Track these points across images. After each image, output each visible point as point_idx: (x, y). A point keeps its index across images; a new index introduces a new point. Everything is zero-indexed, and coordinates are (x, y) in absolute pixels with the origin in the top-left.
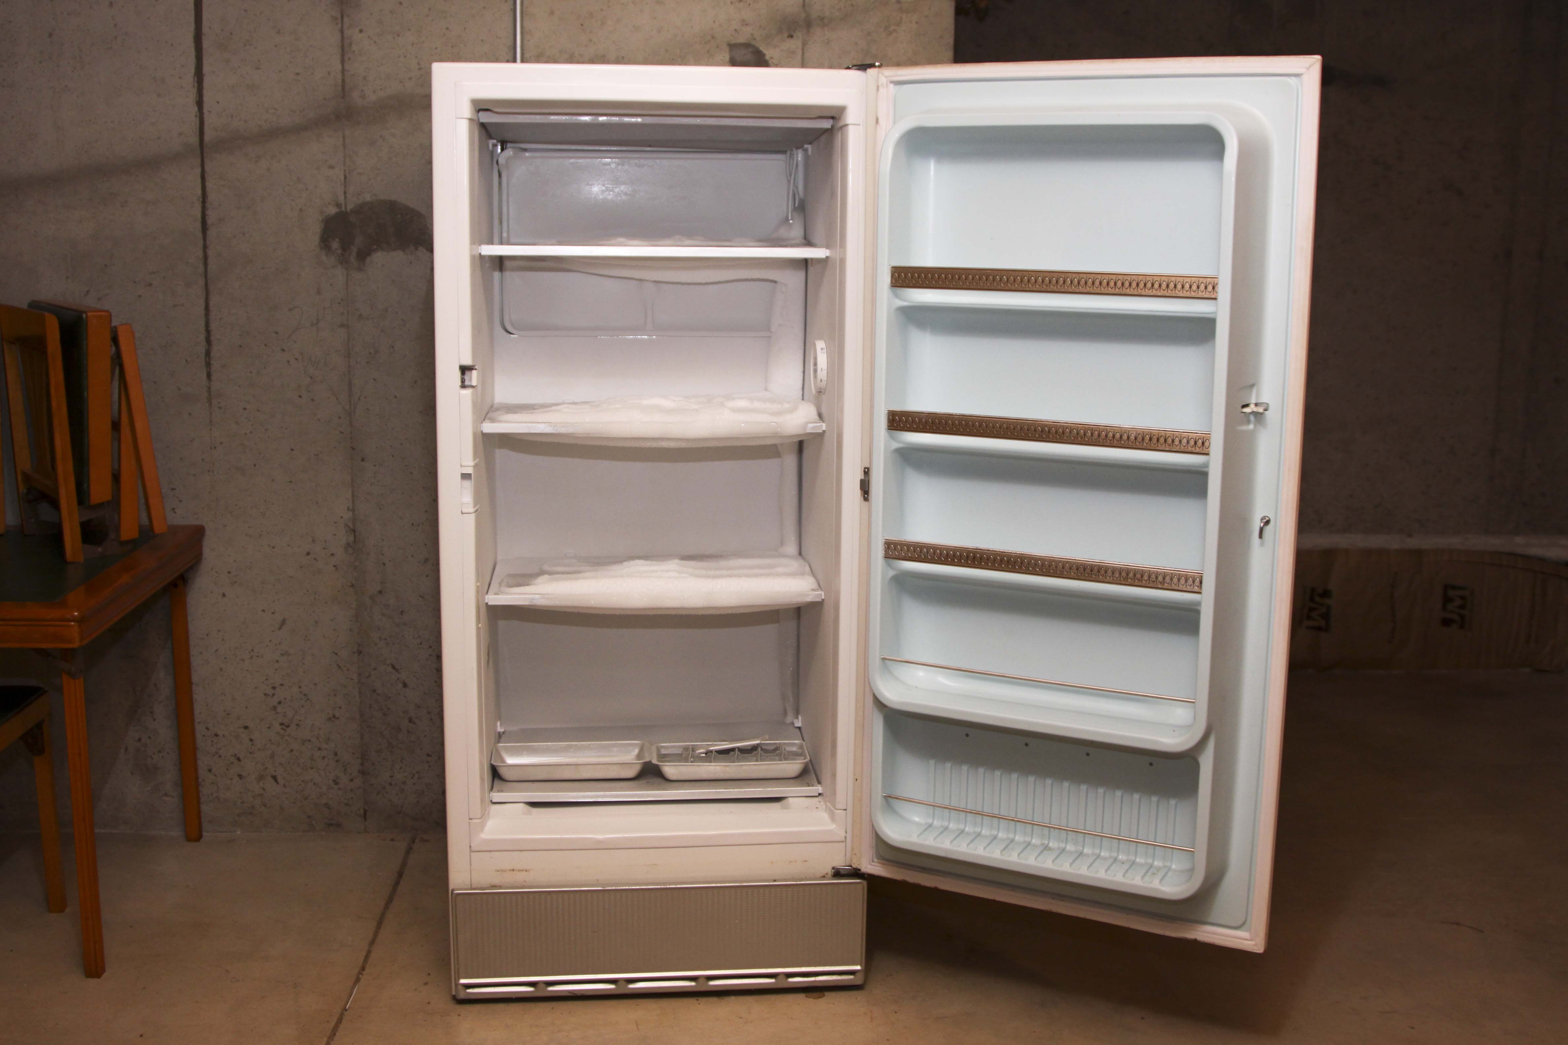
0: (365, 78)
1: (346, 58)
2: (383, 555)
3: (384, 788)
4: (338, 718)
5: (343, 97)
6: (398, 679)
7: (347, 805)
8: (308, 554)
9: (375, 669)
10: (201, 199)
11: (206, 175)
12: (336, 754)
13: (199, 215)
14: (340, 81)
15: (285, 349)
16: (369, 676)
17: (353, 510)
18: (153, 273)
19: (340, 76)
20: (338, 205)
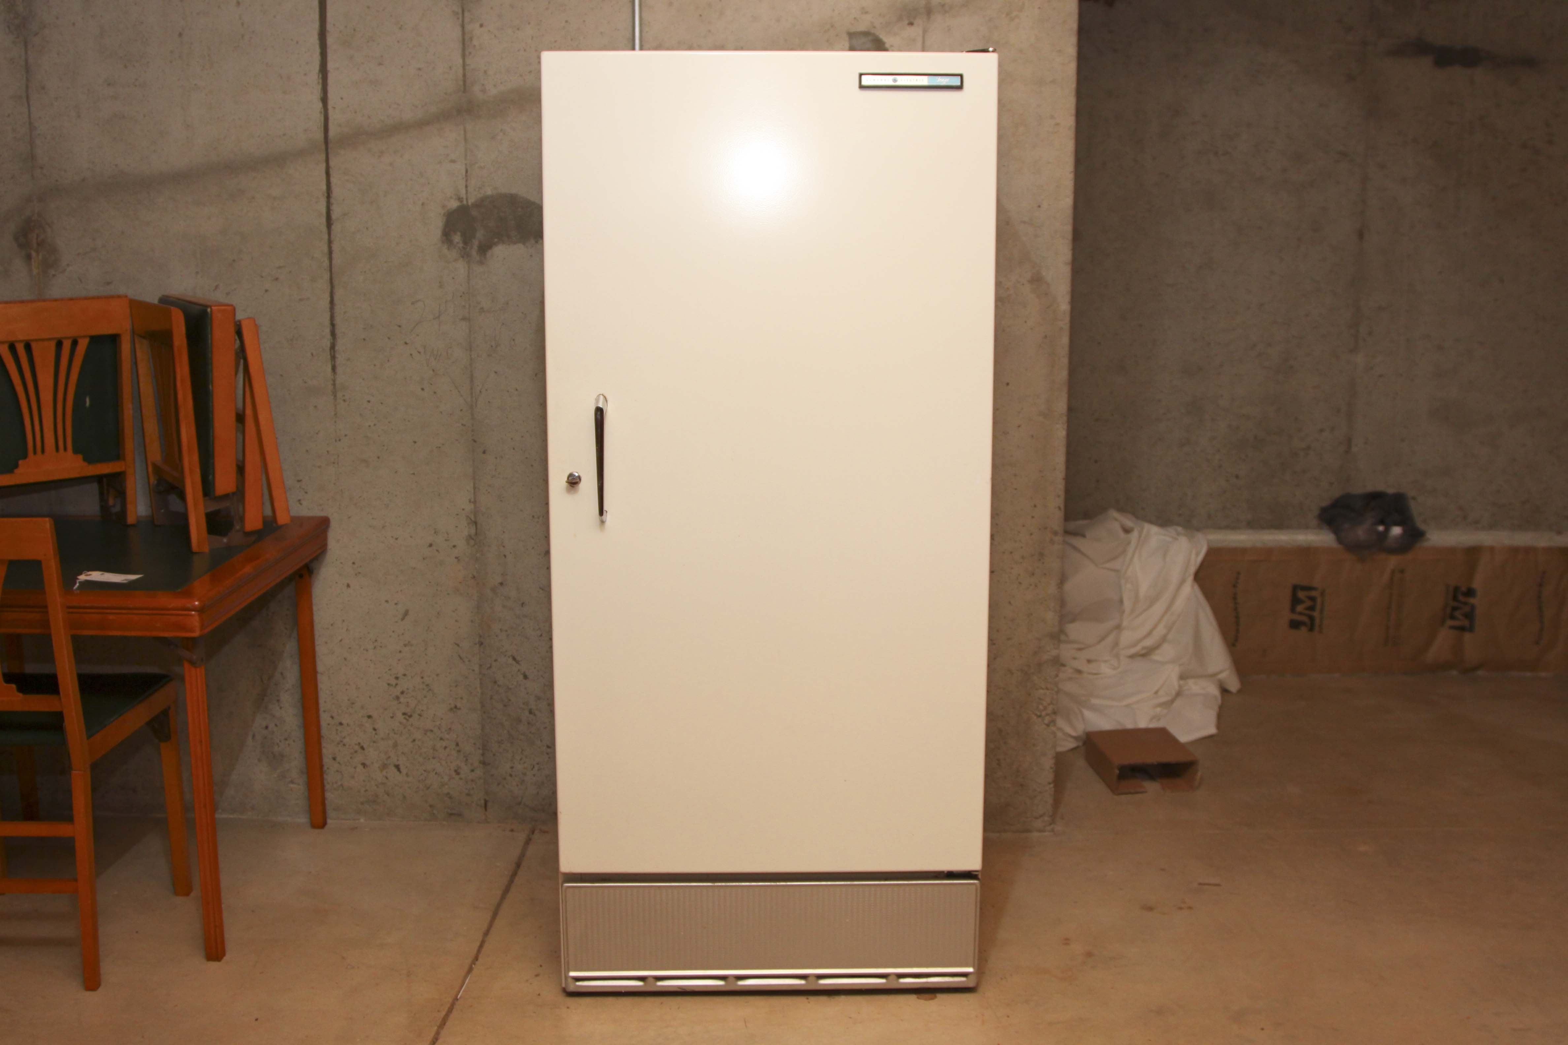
0: (485, 72)
1: (467, 53)
2: (504, 546)
3: (505, 779)
4: (460, 709)
5: (465, 91)
6: (519, 670)
7: (468, 795)
8: (431, 545)
9: (496, 661)
10: (326, 195)
11: (331, 170)
12: (457, 745)
13: (324, 211)
14: (461, 76)
15: (408, 342)
16: (490, 667)
17: (475, 502)
18: (280, 267)
19: (461, 71)
20: (460, 199)
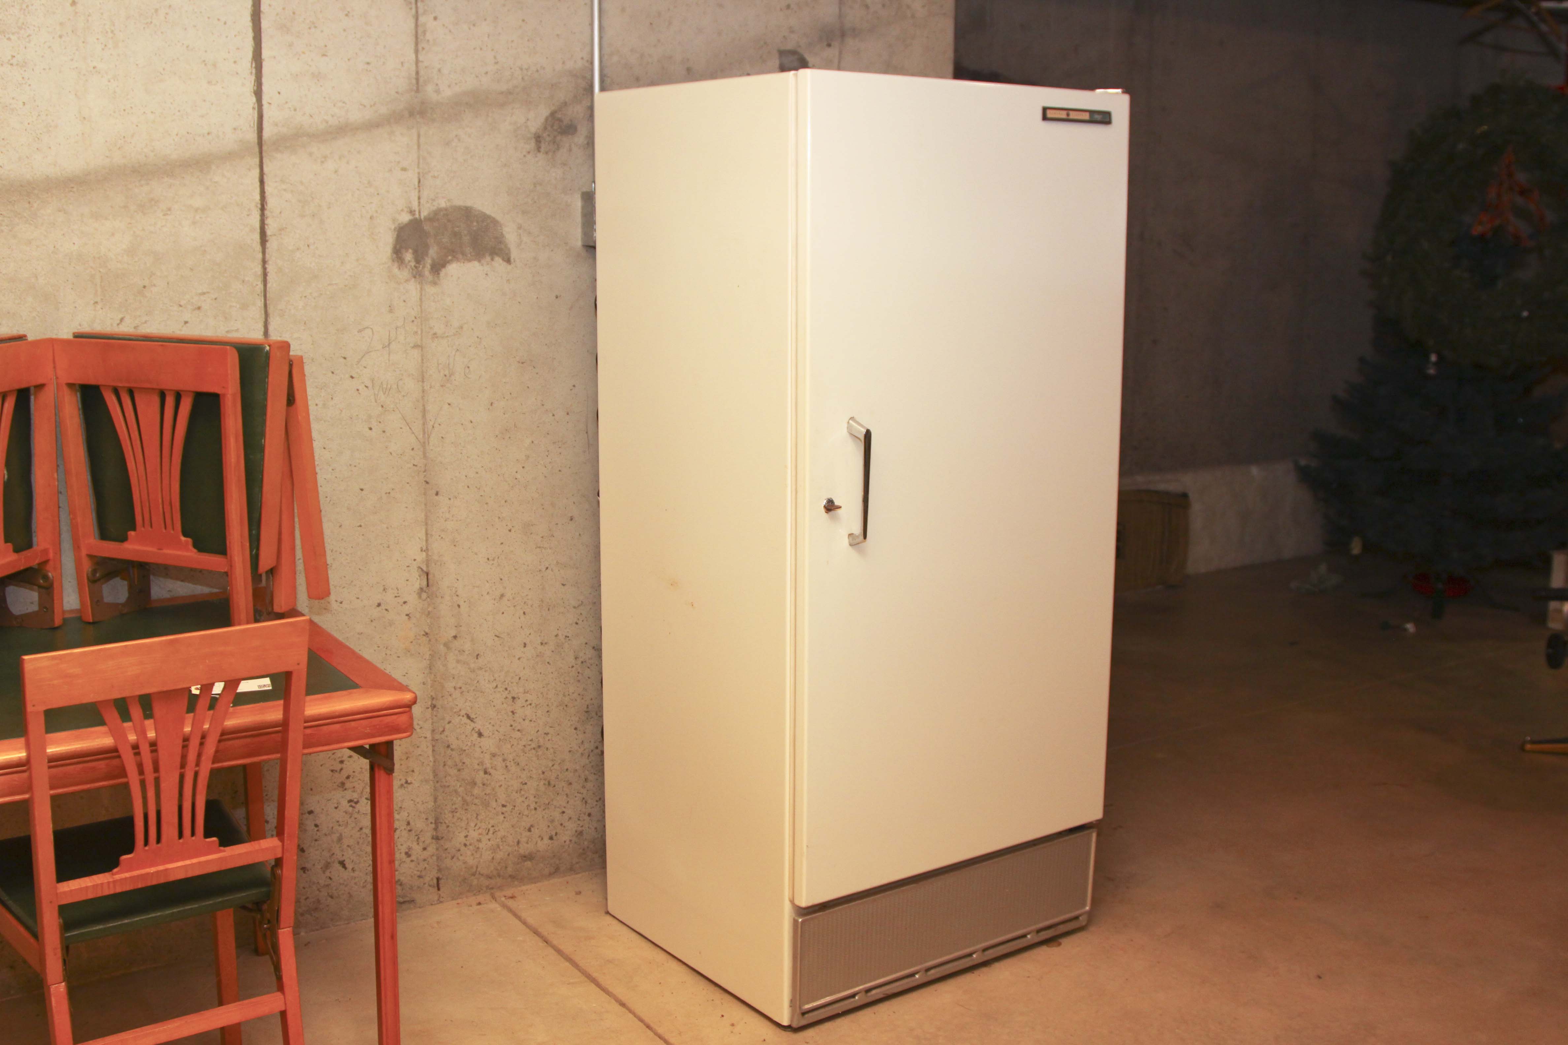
0: (439, 70)
1: (420, 48)
2: (457, 596)
3: (459, 850)
4: (411, 783)
5: (418, 91)
6: (473, 729)
7: (420, 877)
8: (379, 605)
9: (449, 722)
10: (259, 206)
11: (265, 177)
12: (408, 824)
13: (257, 225)
14: (414, 74)
15: (353, 376)
16: (444, 731)
17: (427, 550)
18: (204, 293)
19: (414, 68)
20: (412, 212)
